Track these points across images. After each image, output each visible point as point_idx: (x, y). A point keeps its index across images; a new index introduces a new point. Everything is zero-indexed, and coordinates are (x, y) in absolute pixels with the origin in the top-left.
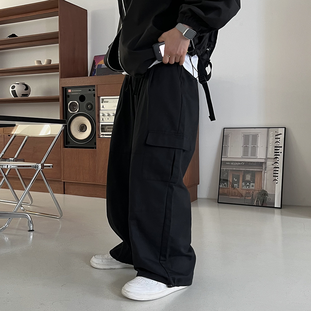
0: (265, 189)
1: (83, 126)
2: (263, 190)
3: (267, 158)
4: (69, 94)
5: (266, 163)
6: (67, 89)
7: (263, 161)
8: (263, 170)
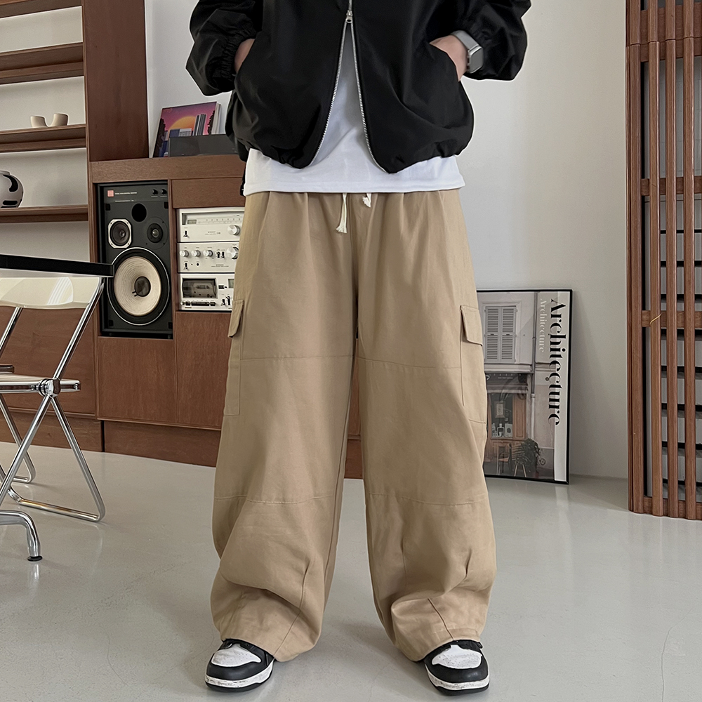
0: (532, 438)
1: (143, 283)
2: (530, 440)
3: (535, 363)
4: (109, 201)
5: (532, 375)
6: (105, 189)
7: (527, 370)
8: (528, 393)
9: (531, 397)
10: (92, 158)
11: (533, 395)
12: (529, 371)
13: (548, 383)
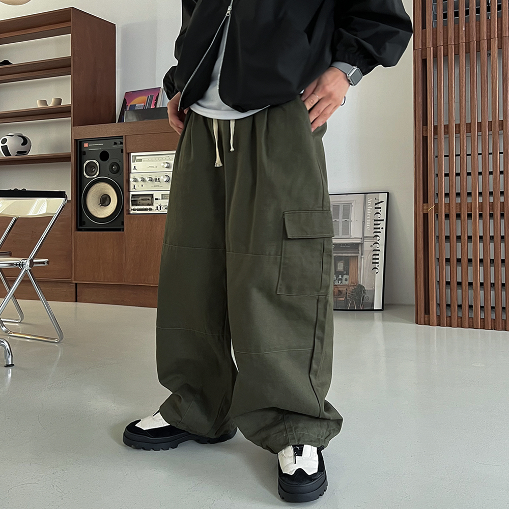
0: (361, 284)
1: (106, 198)
2: (360, 285)
3: (364, 237)
4: (85, 150)
5: (362, 244)
6: (83, 142)
7: (359, 241)
8: (359, 255)
9: (361, 258)
10: (74, 124)
11: (362, 256)
13: (372, 249)
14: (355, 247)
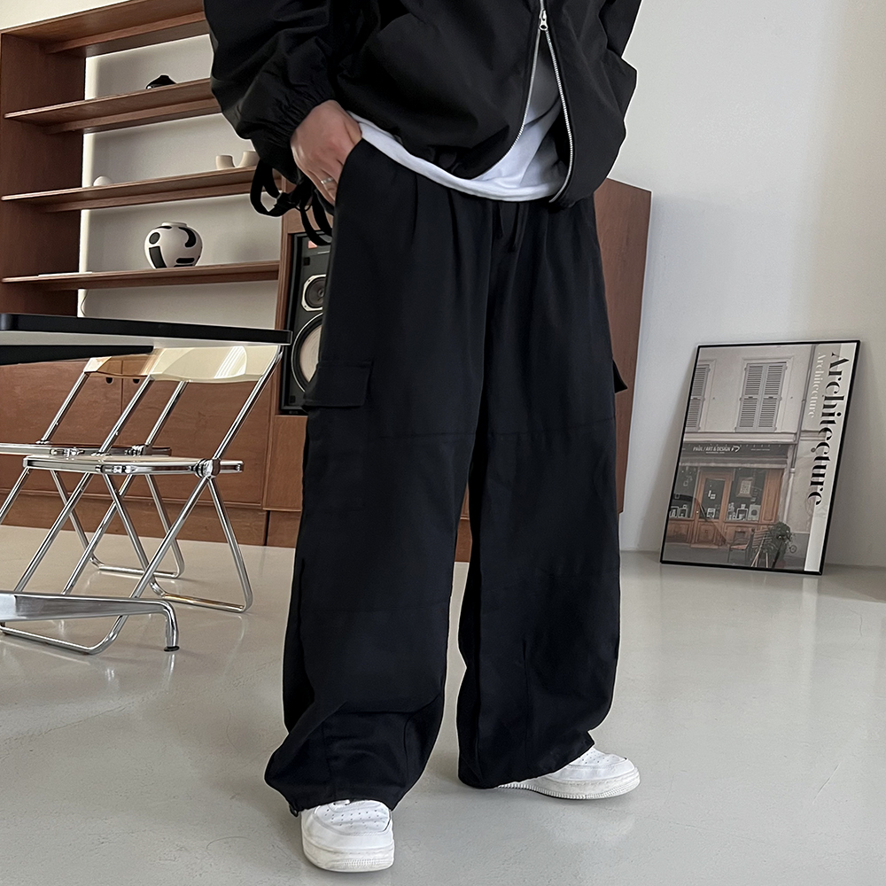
0: (785, 522)
2: (781, 524)
3: (801, 431)
5: (795, 445)
7: (789, 439)
8: (787, 467)
9: (790, 473)
11: (793, 469)
12: (792, 440)
13: (815, 455)
14: (781, 450)
